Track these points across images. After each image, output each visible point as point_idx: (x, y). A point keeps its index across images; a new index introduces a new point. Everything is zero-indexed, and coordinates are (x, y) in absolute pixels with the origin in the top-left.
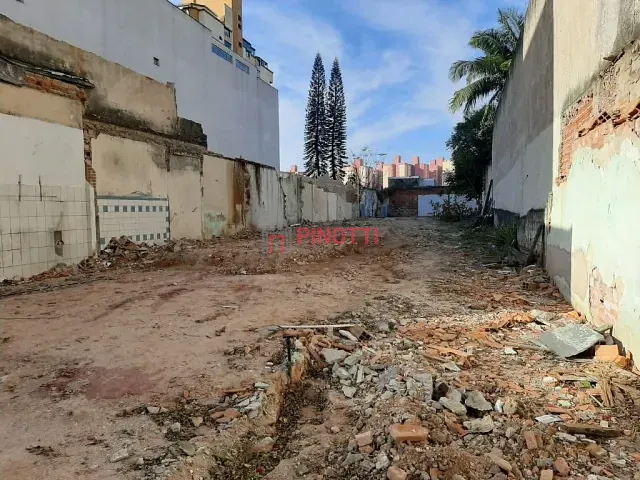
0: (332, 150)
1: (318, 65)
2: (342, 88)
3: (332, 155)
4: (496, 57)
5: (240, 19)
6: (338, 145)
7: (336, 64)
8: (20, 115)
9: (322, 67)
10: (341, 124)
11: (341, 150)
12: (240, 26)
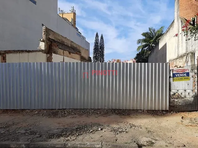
0: (101, 58)
1: (97, 35)
2: (103, 42)
3: (101, 60)
4: (148, 39)
5: (75, 22)
6: (102, 57)
7: (102, 35)
8: (75, 59)
9: (98, 36)
10: (103, 51)
11: (103, 59)
12: (75, 24)
